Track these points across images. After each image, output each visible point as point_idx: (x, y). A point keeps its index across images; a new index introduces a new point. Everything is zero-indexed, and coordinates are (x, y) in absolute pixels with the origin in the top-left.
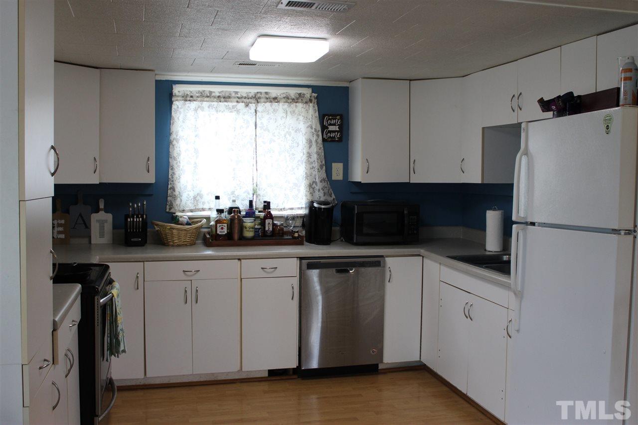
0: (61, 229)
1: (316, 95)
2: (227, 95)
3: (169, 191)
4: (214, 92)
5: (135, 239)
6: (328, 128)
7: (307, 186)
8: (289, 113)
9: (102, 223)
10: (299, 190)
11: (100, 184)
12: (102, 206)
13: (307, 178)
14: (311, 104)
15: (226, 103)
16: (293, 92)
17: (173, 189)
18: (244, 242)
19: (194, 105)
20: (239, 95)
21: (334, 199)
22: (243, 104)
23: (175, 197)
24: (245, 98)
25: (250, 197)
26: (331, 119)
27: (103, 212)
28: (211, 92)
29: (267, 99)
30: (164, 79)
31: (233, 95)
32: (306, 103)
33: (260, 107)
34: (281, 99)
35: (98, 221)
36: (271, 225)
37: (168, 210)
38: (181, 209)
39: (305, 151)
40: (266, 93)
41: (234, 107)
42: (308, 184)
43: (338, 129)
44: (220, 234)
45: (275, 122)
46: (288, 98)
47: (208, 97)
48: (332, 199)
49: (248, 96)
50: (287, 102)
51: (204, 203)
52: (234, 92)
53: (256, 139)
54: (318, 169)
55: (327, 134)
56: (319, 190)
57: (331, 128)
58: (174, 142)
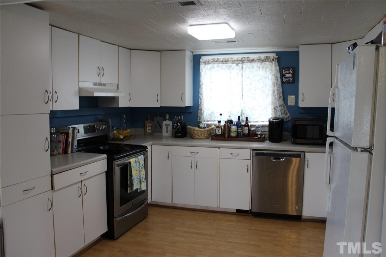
0: (150, 128)
1: (277, 57)
2: (227, 60)
3: (199, 111)
4: (220, 59)
5: (178, 135)
6: (285, 75)
7: (273, 109)
8: (261, 67)
9: (167, 126)
10: (267, 111)
11: (161, 107)
12: (167, 118)
13: (272, 104)
14: (274, 62)
15: (226, 64)
16: (263, 56)
17: (201, 110)
18: (230, 138)
19: (209, 66)
20: (233, 60)
21: (288, 117)
22: (235, 64)
23: (202, 114)
24: (236, 61)
25: (239, 115)
26: (287, 70)
27: (168, 121)
28: (218, 59)
29: (248, 60)
30: (197, 54)
31: (230, 59)
32: (271, 61)
33: (245, 65)
34: (256, 60)
35: (165, 125)
36: (248, 130)
37: (198, 120)
38: (204, 120)
39: (271, 89)
40: (248, 58)
41: (230, 66)
42: (274, 107)
43: (291, 76)
44: (218, 134)
45: (253, 73)
46: (260, 60)
47: (216, 61)
48: (287, 116)
49: (238, 59)
50: (259, 62)
51: (215, 117)
52: (230, 58)
53: (242, 83)
54: (278, 99)
55: (285, 79)
56: (279, 111)
57: (287, 75)
58: (201, 86)
